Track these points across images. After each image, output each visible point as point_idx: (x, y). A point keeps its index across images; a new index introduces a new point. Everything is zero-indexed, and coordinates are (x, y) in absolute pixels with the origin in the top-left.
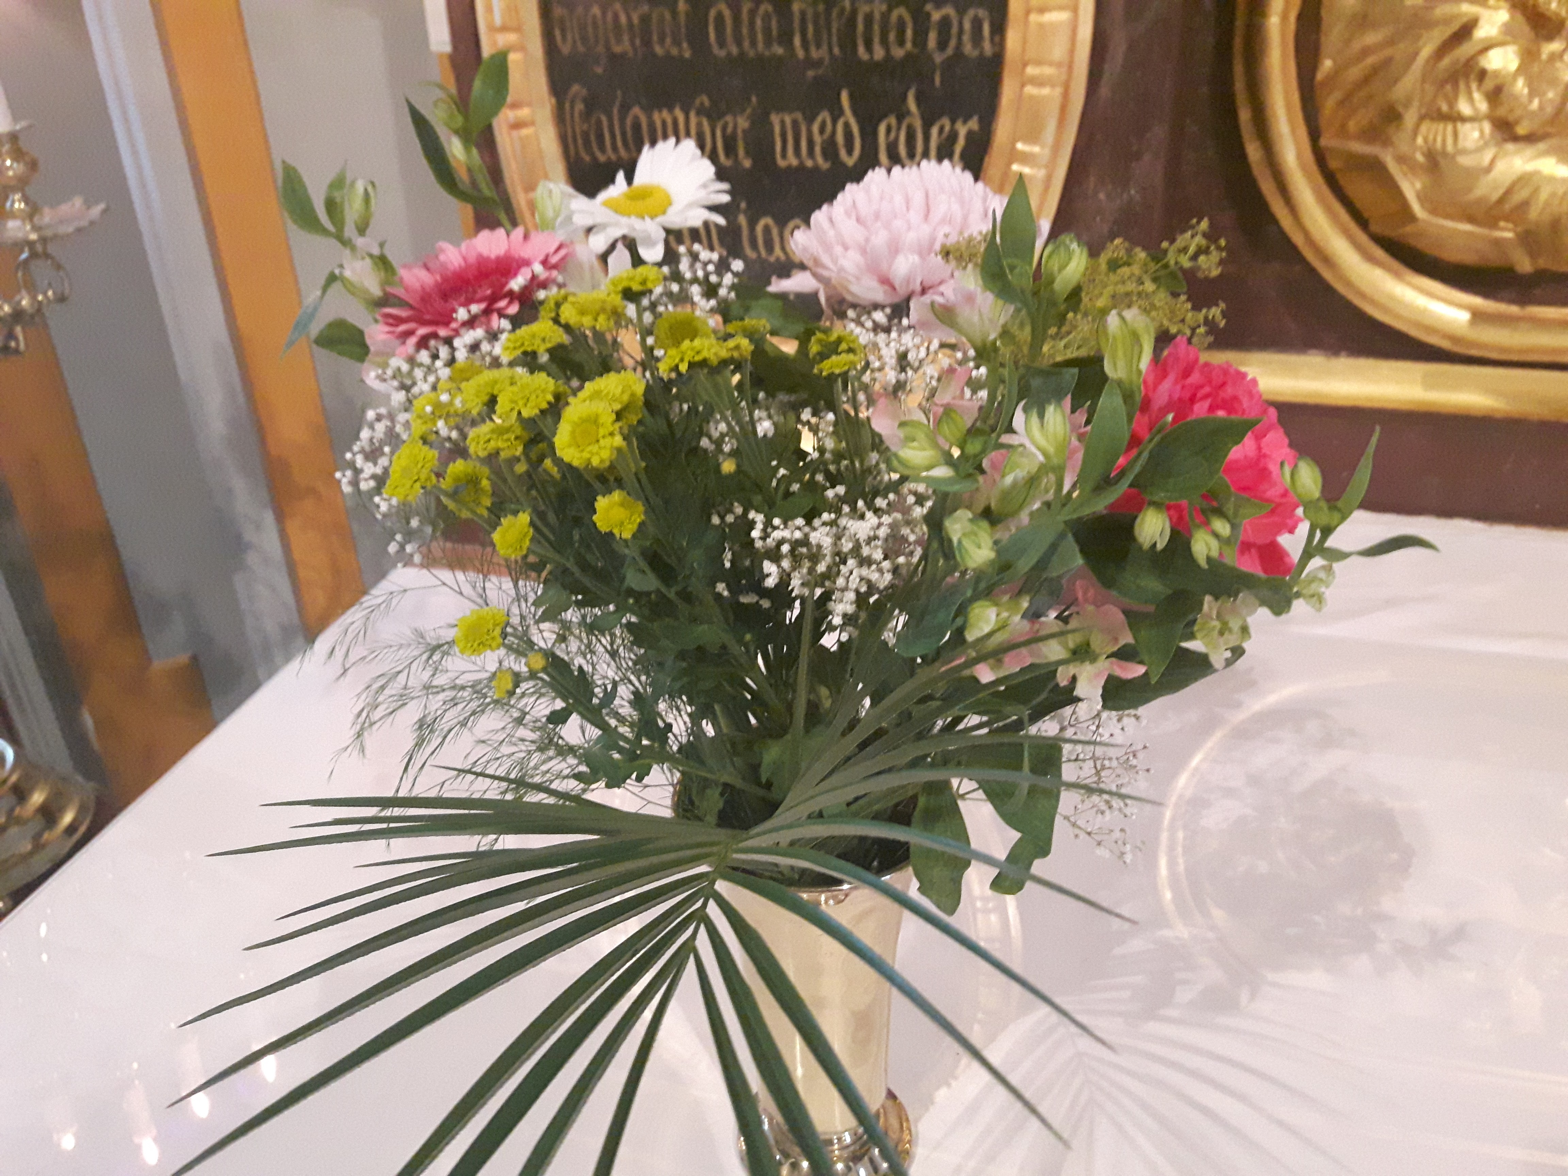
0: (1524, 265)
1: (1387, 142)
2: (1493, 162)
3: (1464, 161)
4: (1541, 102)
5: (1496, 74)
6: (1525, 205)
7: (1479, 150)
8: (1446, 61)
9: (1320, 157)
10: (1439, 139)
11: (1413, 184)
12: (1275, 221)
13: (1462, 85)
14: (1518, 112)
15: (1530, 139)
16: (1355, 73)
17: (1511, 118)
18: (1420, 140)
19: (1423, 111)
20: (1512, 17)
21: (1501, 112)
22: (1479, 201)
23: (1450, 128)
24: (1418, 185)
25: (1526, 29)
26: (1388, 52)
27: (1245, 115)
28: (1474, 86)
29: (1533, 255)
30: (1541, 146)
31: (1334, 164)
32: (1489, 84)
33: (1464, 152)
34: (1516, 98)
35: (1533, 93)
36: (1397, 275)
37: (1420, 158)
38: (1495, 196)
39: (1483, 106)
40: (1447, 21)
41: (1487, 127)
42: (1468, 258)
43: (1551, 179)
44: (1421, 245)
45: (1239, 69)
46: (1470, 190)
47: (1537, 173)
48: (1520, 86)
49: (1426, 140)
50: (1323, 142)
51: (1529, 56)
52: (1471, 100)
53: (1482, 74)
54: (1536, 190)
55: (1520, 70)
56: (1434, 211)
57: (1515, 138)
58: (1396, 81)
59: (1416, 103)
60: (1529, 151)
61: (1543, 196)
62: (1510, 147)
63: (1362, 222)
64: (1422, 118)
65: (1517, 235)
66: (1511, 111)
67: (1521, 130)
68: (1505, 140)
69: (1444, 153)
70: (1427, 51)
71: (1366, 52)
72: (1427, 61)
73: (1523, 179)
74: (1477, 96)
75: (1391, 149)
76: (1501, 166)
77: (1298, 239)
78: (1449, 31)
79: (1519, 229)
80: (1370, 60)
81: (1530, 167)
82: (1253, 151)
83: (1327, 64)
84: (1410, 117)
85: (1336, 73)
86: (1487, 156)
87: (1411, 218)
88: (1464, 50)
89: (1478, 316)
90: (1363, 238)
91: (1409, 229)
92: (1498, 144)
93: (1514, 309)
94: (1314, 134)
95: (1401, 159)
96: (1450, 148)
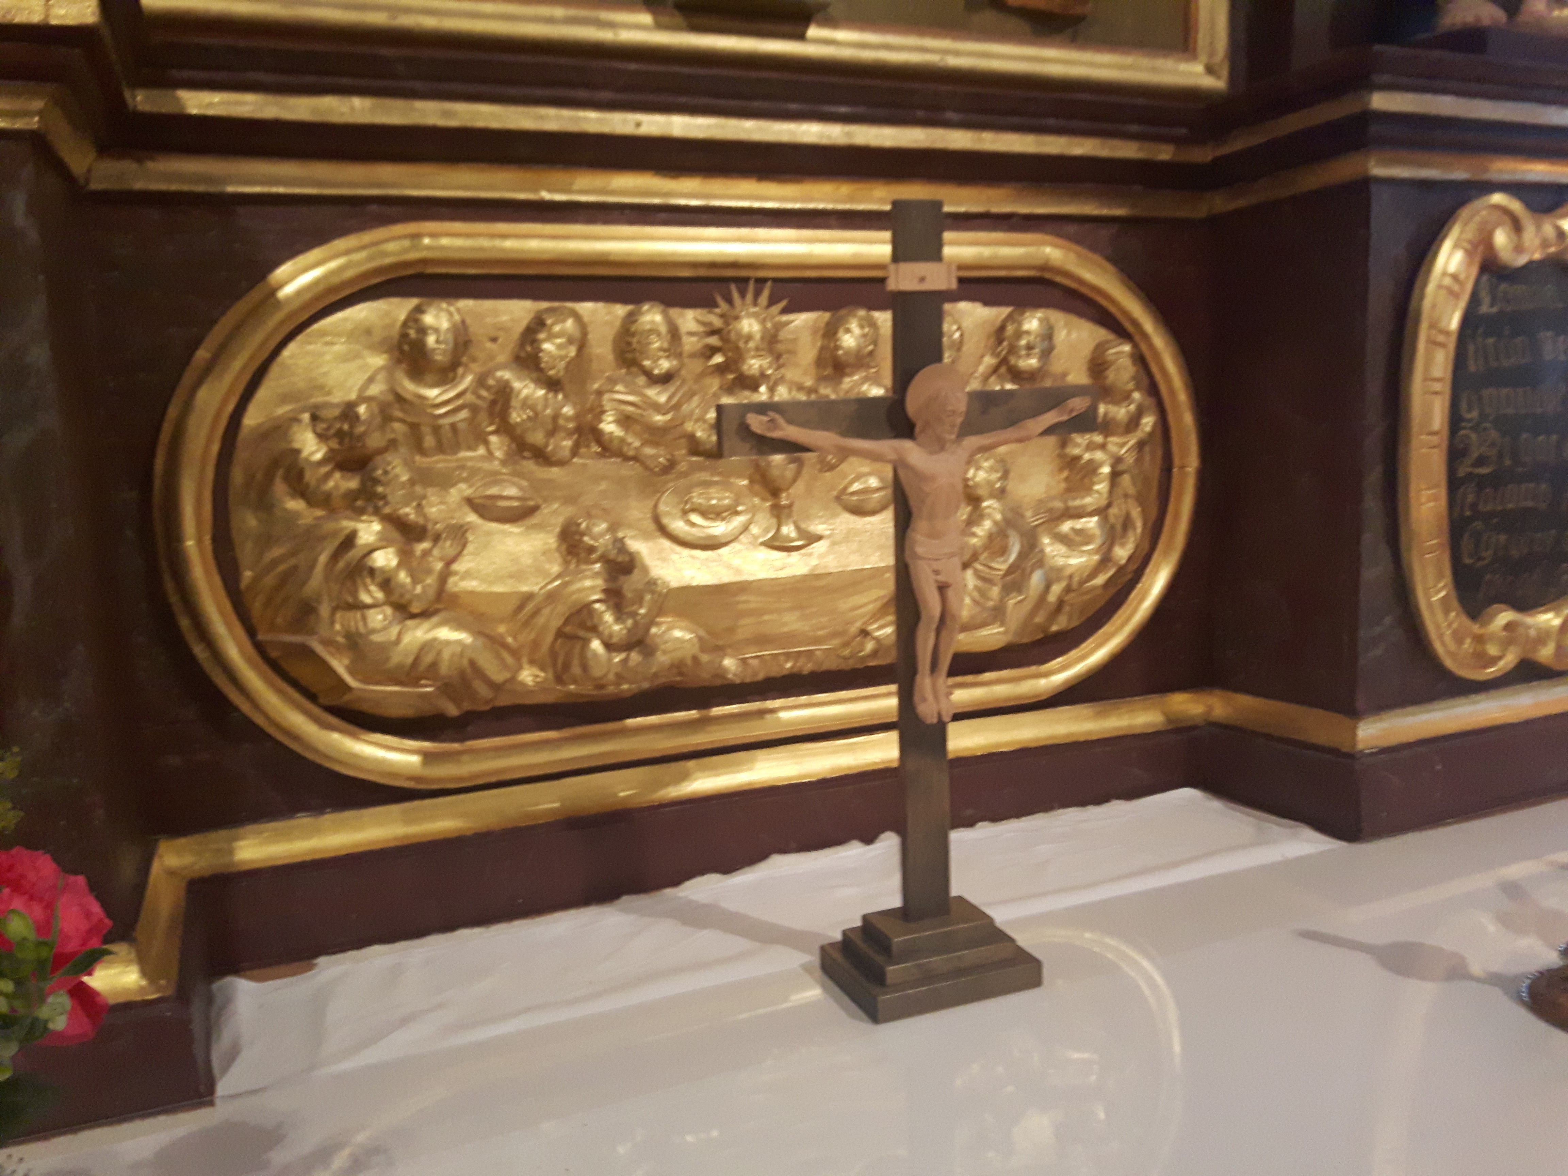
0: (453, 711)
1: (312, 632)
2: (400, 635)
3: (376, 638)
4: (423, 587)
5: (382, 570)
6: (434, 665)
7: (385, 628)
8: (341, 564)
9: (260, 648)
10: (353, 624)
11: (340, 662)
12: (237, 709)
13: (359, 581)
14: (408, 597)
15: (425, 615)
16: (269, 580)
17: (403, 601)
18: (338, 627)
19: (334, 604)
20: (384, 528)
21: (395, 598)
22: (400, 666)
23: (359, 615)
24: (346, 661)
25: (396, 535)
26: (292, 562)
27: (184, 623)
28: (368, 580)
29: (456, 701)
30: (435, 619)
31: (274, 654)
32: (379, 579)
33: (374, 631)
34: (403, 586)
35: (415, 581)
36: (353, 736)
37: (340, 639)
38: (410, 660)
39: (379, 595)
40: (334, 534)
41: (388, 610)
42: (407, 712)
43: (448, 643)
44: (365, 707)
45: (169, 585)
46: (388, 659)
47: (435, 640)
48: (403, 577)
49: (342, 625)
50: (261, 637)
51: (405, 556)
52: (369, 592)
53: (372, 571)
54: (439, 653)
55: (400, 565)
56: (366, 680)
57: (413, 616)
58: (304, 583)
59: (325, 599)
60: (426, 625)
61: (446, 655)
62: (410, 623)
63: (311, 696)
64: (335, 610)
65: (438, 688)
66: (402, 596)
67: (415, 608)
68: (406, 619)
69: (360, 635)
70: (323, 558)
71: (275, 563)
72: (327, 565)
73: (426, 646)
74: (373, 588)
75: (315, 637)
76: (407, 639)
77: (259, 720)
78: (337, 542)
79: (439, 684)
80: (281, 568)
81: (429, 636)
82: (199, 651)
83: (248, 575)
84: (324, 610)
85: (256, 580)
86: (394, 631)
87: (348, 689)
88: (353, 555)
89: (428, 757)
90: (316, 711)
91: (347, 697)
92: (401, 622)
93: (456, 746)
94: (251, 631)
95: (328, 643)
96: (362, 629)
